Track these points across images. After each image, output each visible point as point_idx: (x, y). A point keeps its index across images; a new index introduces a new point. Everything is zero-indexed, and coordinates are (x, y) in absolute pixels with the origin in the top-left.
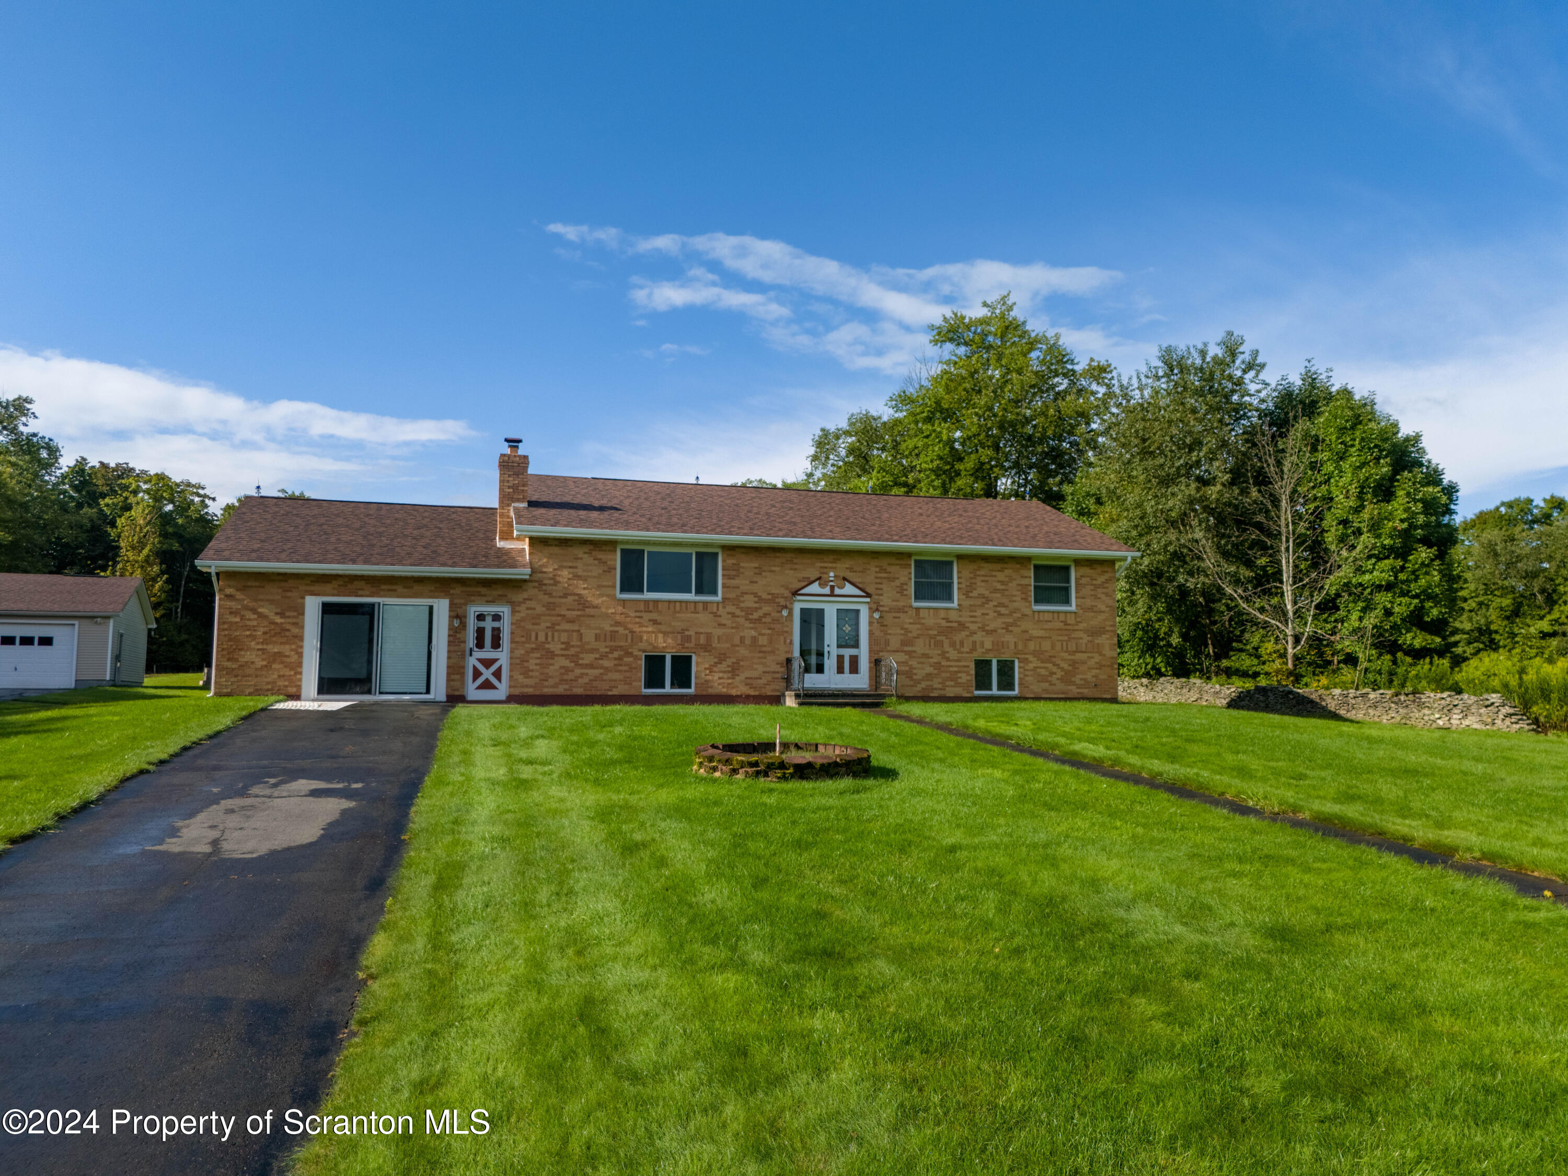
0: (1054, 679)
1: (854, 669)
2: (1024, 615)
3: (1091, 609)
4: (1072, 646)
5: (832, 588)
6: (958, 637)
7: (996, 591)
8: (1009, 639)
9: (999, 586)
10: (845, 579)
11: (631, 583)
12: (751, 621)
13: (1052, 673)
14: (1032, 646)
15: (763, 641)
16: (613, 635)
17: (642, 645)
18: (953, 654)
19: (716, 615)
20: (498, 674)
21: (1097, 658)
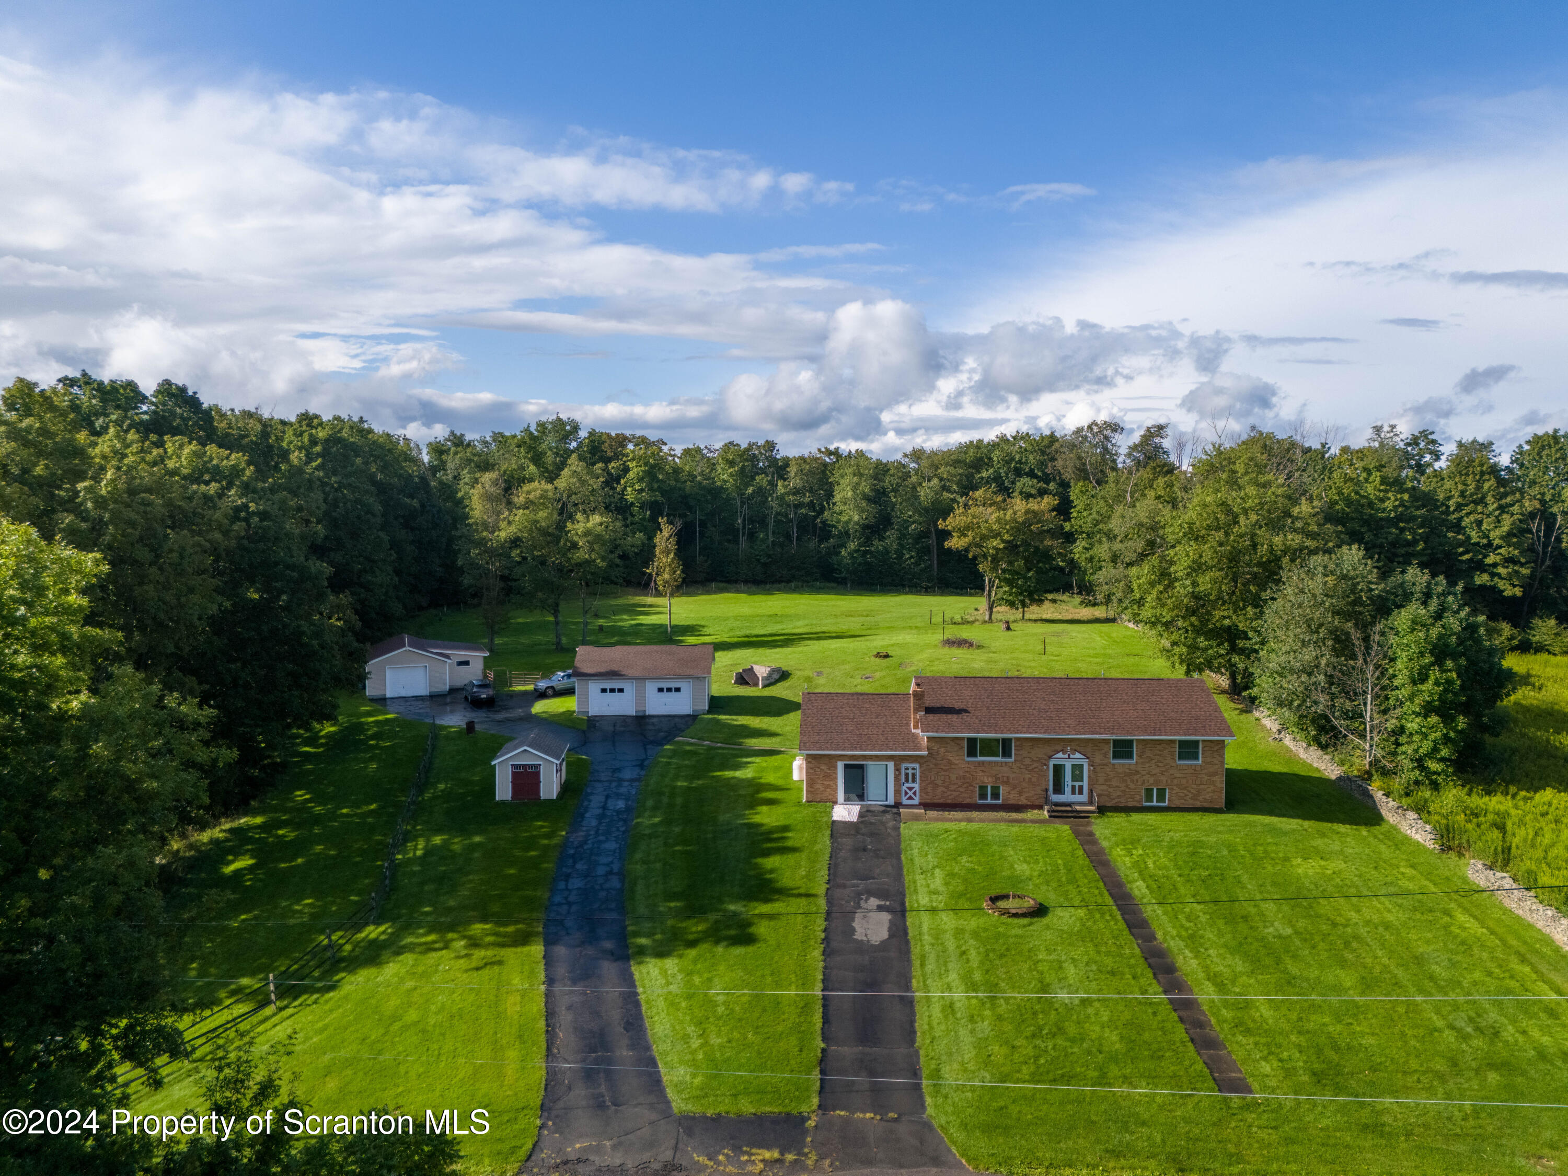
0: (1187, 798)
1: (1081, 792)
2: (1172, 766)
3: (1210, 763)
4: (1198, 782)
5: (1069, 755)
6: (1135, 778)
7: (1156, 755)
8: (1164, 779)
9: (1158, 752)
10: (1076, 751)
11: (972, 752)
12: (1028, 771)
13: (1186, 795)
14: (1175, 781)
15: (1034, 779)
16: (964, 778)
17: (976, 781)
18: (1132, 786)
19: (1011, 767)
20: (915, 793)
21: (1212, 788)
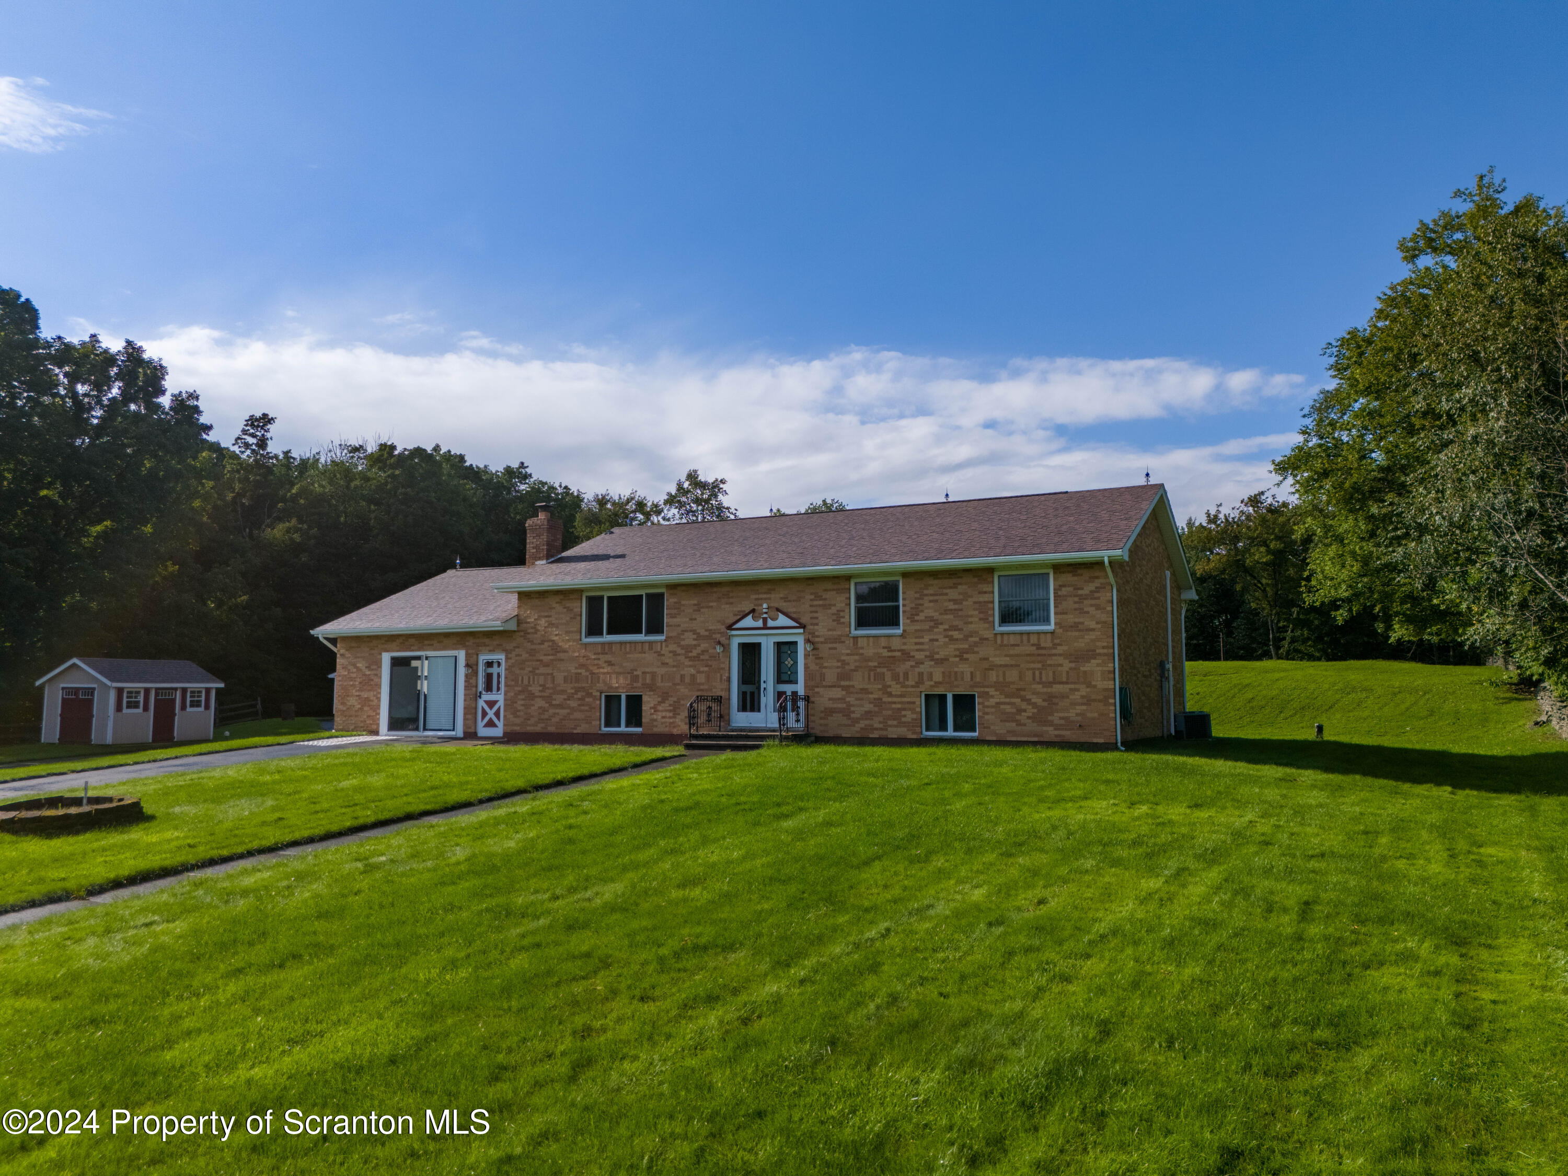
0: (1023, 717)
2: (983, 639)
3: (1075, 626)
4: (1048, 676)
5: (765, 620)
6: (901, 668)
7: (946, 611)
8: (965, 668)
9: (951, 606)
10: (778, 610)
11: (594, 627)
12: (691, 659)
13: (1020, 711)
14: (993, 676)
15: (701, 679)
16: (577, 677)
17: (600, 686)
18: (896, 689)
19: (660, 654)
20: (497, 714)
21: (1084, 691)
